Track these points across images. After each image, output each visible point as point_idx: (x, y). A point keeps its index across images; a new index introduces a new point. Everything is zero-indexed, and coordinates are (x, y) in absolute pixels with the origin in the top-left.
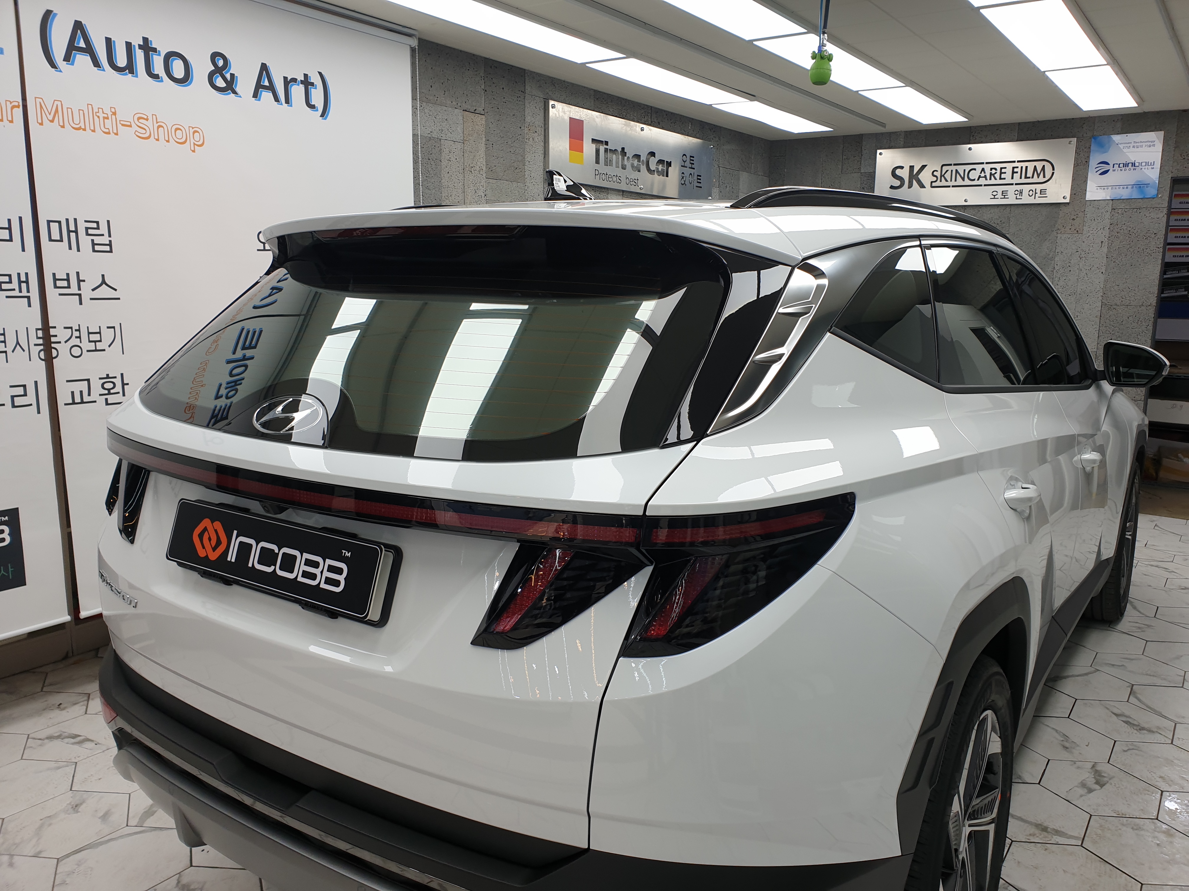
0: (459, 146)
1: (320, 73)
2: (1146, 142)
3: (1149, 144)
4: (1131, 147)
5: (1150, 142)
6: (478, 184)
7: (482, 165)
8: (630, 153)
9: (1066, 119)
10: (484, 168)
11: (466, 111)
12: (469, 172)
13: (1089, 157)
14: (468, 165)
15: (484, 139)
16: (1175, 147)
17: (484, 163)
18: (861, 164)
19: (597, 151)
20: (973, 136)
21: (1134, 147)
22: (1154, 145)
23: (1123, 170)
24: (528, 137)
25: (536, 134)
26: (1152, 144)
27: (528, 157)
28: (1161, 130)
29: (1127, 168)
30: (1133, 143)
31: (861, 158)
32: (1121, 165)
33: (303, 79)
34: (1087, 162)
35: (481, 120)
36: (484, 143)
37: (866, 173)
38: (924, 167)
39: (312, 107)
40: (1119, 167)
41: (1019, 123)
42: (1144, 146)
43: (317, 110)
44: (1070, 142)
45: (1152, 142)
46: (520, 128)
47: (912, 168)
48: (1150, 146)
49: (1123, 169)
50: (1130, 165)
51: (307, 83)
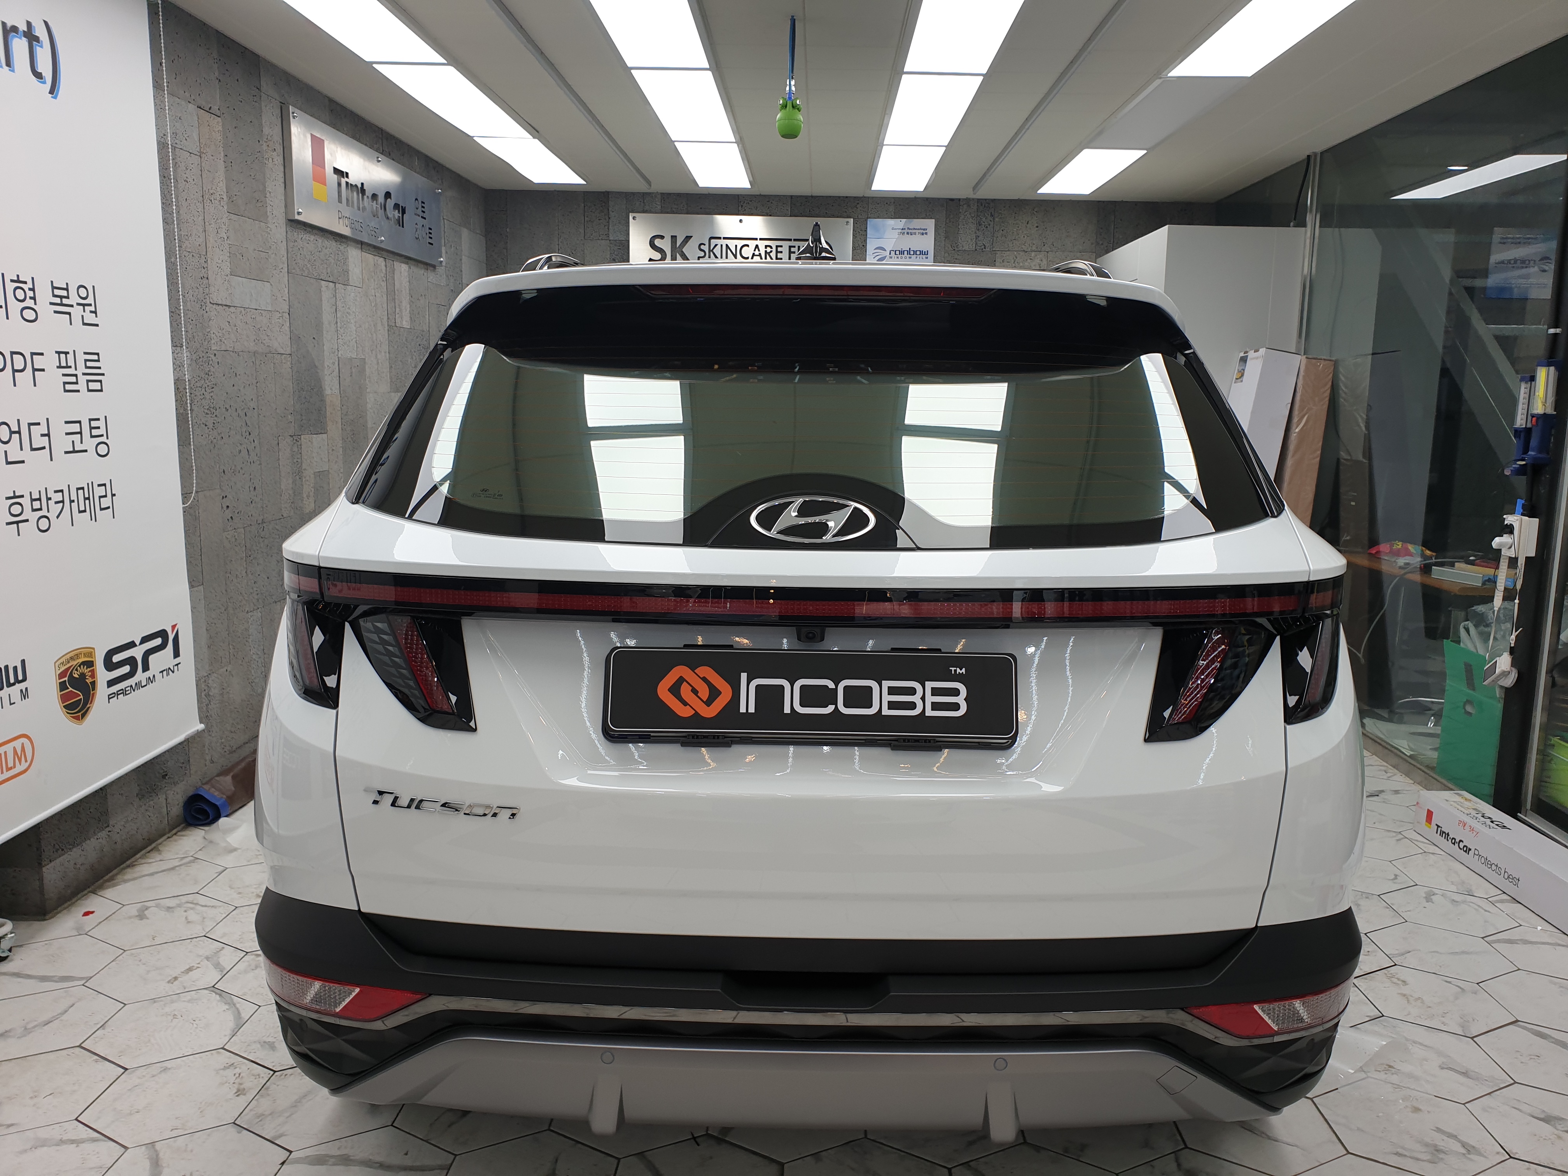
0: (195, 160)
1: (46, 23)
2: (919, 229)
3: (922, 231)
4: (906, 233)
5: (922, 229)
6: (220, 220)
7: (222, 193)
8: (369, 193)
9: (839, 197)
10: (225, 197)
11: (200, 108)
12: (209, 201)
13: (865, 241)
14: (207, 191)
15: (222, 154)
16: (946, 238)
17: (225, 190)
18: (608, 229)
19: (339, 184)
20: (742, 206)
21: (908, 233)
22: (926, 233)
23: (900, 258)
24: (267, 156)
25: (275, 154)
26: (924, 232)
27: (270, 185)
28: (931, 218)
29: (902, 255)
30: (907, 229)
31: (608, 222)
32: (898, 253)
33: (26, 29)
34: (865, 246)
35: (217, 124)
36: (222, 159)
37: (616, 241)
38: (688, 238)
39: (38, 76)
40: (895, 254)
41: (791, 196)
42: (917, 233)
43: (44, 83)
44: (848, 222)
45: (924, 230)
46: (259, 141)
47: (674, 238)
48: (923, 234)
49: (900, 256)
50: (906, 252)
51: (31, 37)
